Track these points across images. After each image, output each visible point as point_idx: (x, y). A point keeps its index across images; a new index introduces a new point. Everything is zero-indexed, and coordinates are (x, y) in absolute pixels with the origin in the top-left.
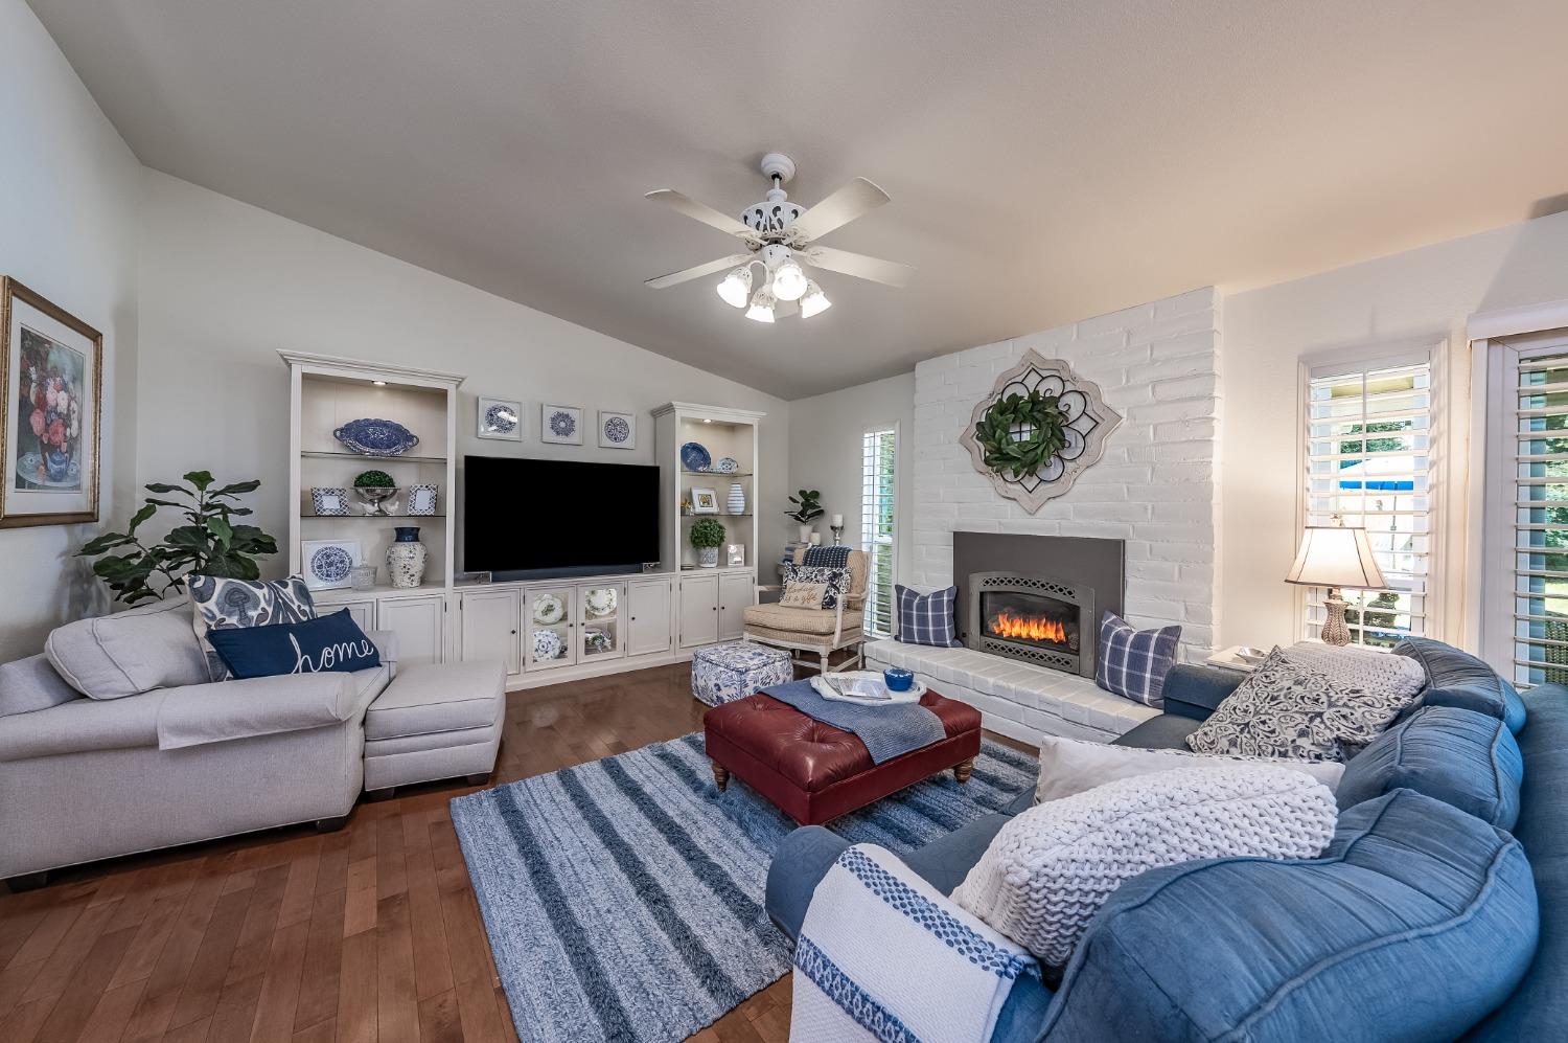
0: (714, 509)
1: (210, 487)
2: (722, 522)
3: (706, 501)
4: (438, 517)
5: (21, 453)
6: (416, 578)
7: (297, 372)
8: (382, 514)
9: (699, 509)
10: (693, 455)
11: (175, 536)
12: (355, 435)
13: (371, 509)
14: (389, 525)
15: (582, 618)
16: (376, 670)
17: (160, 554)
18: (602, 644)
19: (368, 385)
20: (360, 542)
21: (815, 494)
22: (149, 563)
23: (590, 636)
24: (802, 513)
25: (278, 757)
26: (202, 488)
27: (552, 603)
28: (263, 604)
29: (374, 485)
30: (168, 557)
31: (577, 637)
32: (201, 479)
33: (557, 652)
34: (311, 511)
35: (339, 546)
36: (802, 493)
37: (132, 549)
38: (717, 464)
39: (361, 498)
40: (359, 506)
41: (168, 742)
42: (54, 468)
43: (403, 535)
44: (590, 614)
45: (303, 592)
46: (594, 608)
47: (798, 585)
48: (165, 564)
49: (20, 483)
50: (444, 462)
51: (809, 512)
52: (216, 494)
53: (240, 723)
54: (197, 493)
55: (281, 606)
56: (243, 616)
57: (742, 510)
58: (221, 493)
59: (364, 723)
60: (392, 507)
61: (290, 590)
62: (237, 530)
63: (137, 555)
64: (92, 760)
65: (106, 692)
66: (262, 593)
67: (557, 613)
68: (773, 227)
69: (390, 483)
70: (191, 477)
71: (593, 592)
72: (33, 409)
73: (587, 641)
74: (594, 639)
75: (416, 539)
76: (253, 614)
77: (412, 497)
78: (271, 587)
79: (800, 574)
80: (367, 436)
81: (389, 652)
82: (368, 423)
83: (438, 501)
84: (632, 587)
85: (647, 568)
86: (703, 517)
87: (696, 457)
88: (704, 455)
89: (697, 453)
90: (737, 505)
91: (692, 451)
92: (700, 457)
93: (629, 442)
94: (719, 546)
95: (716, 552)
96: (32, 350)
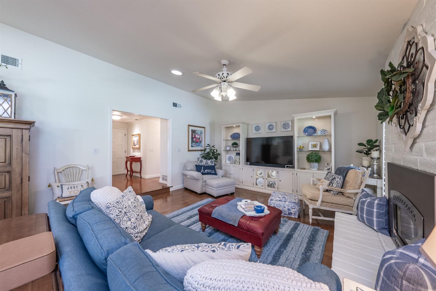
0: (318, 149)
2: (320, 154)
3: (315, 146)
5: (192, 143)
8: (236, 150)
12: (233, 136)
14: (236, 152)
15: (266, 177)
19: (232, 127)
27: (262, 172)
29: (235, 145)
31: (265, 182)
34: (225, 149)
35: (232, 156)
36: (369, 141)
38: (319, 133)
39: (232, 147)
41: (188, 177)
42: (197, 145)
46: (272, 176)
49: (192, 146)
55: (207, 163)
56: (201, 164)
57: (328, 149)
66: (204, 161)
68: (222, 78)
71: (272, 171)
72: (194, 138)
74: (272, 184)
75: (239, 155)
76: (202, 164)
78: (206, 160)
84: (280, 172)
85: (287, 167)
86: (313, 152)
87: (311, 131)
88: (314, 129)
89: (311, 129)
90: (326, 147)
91: (309, 129)
92: (313, 131)
93: (290, 129)
94: (318, 162)
95: (316, 164)
96: (193, 132)
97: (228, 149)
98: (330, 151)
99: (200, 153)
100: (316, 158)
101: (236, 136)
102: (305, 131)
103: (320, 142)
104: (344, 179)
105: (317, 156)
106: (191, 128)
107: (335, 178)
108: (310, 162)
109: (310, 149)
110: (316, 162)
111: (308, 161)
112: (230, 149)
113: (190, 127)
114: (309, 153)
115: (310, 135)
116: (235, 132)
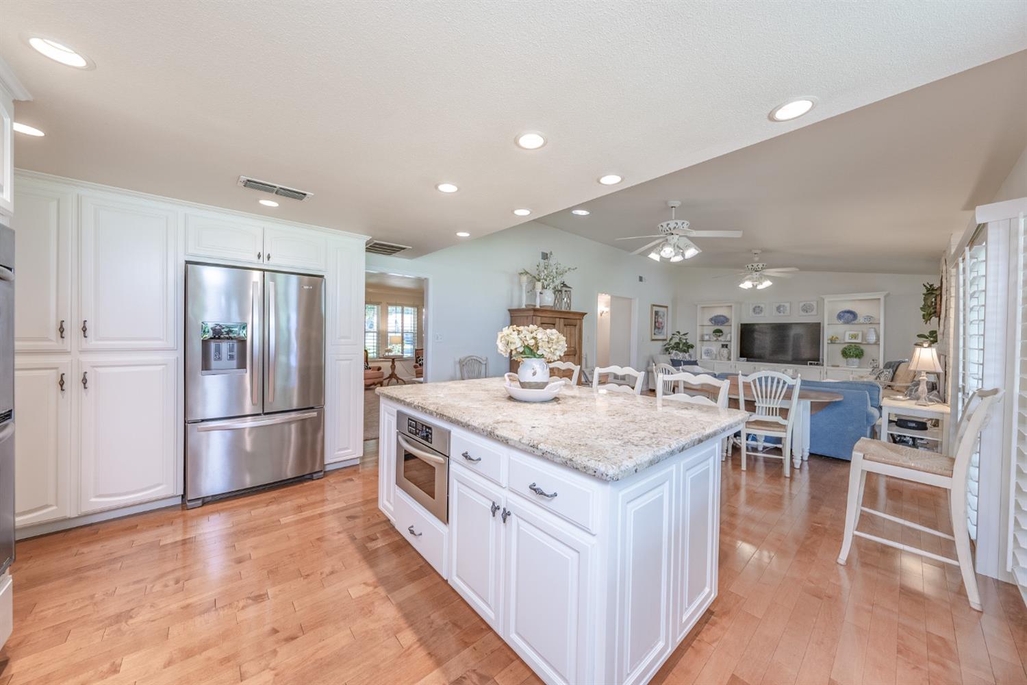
0: (859, 341)
2: (862, 347)
3: (855, 337)
6: (725, 358)
7: (699, 307)
8: (719, 341)
12: (716, 320)
13: (717, 339)
14: (720, 344)
20: (715, 347)
29: (718, 333)
32: (679, 332)
34: (702, 339)
38: (861, 319)
39: (714, 336)
43: (723, 346)
50: (736, 325)
54: (679, 335)
55: (684, 357)
56: (677, 357)
58: (683, 335)
60: (721, 339)
66: (681, 354)
69: (722, 332)
75: (727, 347)
76: (679, 357)
77: (726, 336)
85: (811, 364)
86: (853, 345)
87: (849, 316)
88: (853, 314)
89: (849, 315)
90: (872, 338)
91: (846, 314)
92: (851, 317)
93: (814, 312)
94: (859, 358)
95: (856, 360)
96: (657, 313)
97: (706, 338)
98: (877, 343)
99: (661, 343)
100: (857, 352)
101: (720, 321)
102: (840, 317)
103: (862, 331)
104: (894, 373)
105: (858, 349)
106: (656, 309)
107: (883, 372)
108: (846, 358)
109: (847, 340)
110: (856, 357)
111: (844, 356)
112: (710, 338)
113: (654, 307)
114: (846, 346)
115: (847, 322)
116: (719, 314)
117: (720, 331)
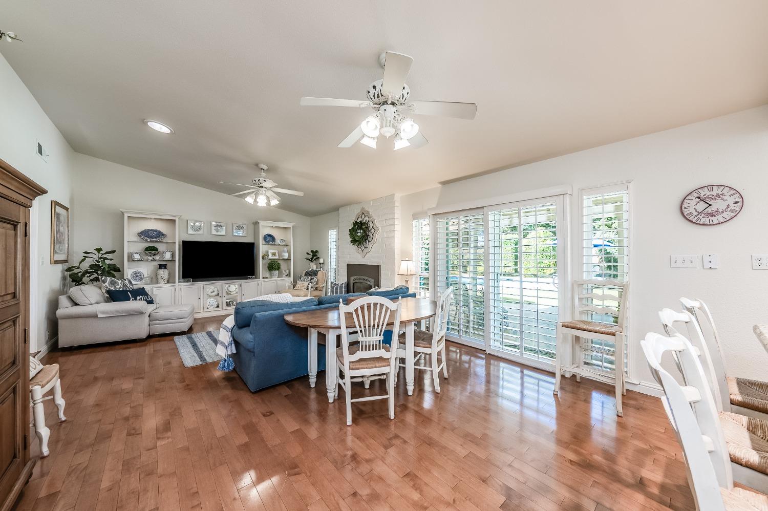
0: (277, 257)
1: (101, 252)
2: (279, 262)
3: (274, 254)
4: (173, 260)
5: (56, 245)
6: (166, 280)
7: (126, 216)
8: (154, 260)
9: (271, 257)
10: (269, 238)
11: (91, 267)
12: (145, 234)
13: (150, 258)
14: (157, 264)
15: (224, 294)
16: (152, 305)
17: (87, 272)
18: (232, 304)
20: (146, 269)
21: (317, 251)
22: (83, 275)
23: (228, 301)
24: (312, 258)
25: (127, 322)
26: (99, 253)
27: (214, 289)
28: (120, 285)
29: (151, 250)
30: (89, 273)
31: (223, 301)
32: (99, 250)
33: (216, 306)
34: (131, 259)
35: (140, 271)
36: (312, 251)
37: (79, 270)
38: (278, 242)
39: (147, 255)
40: (146, 258)
41: (100, 316)
42: (61, 248)
43: (161, 266)
44: (228, 293)
45: (130, 282)
46: (229, 291)
47: (300, 283)
48: (88, 275)
49: (56, 252)
50: (175, 243)
51: (314, 258)
52: (103, 254)
53: (118, 312)
54: (97, 254)
55: (125, 285)
56: (115, 287)
57: (287, 257)
58: (104, 254)
59: (149, 316)
60: (157, 258)
61: (127, 282)
62: (109, 265)
63: (80, 272)
64: (81, 320)
65: (84, 303)
66: (119, 282)
67: (216, 293)
69: (157, 250)
70: (96, 250)
71: (229, 286)
72: (58, 232)
73: (226, 302)
74: (230, 302)
75: (166, 268)
76: (118, 287)
77: (164, 254)
78: (122, 280)
79: (302, 279)
80: (149, 235)
81: (156, 300)
82: (149, 230)
83: (173, 255)
84: (243, 284)
85: (249, 278)
86: (274, 260)
92: (271, 239)
94: (278, 270)
95: (276, 272)
97: (137, 257)
98: (289, 259)
99: (61, 267)
100: (276, 266)
102: (265, 238)
103: (279, 250)
105: (277, 264)
106: (58, 210)
108: (271, 271)
110: (276, 270)
111: (269, 270)
112: (141, 256)
113: (56, 207)
114: (270, 261)
115: (269, 243)
116: (147, 228)
117: (155, 249)
